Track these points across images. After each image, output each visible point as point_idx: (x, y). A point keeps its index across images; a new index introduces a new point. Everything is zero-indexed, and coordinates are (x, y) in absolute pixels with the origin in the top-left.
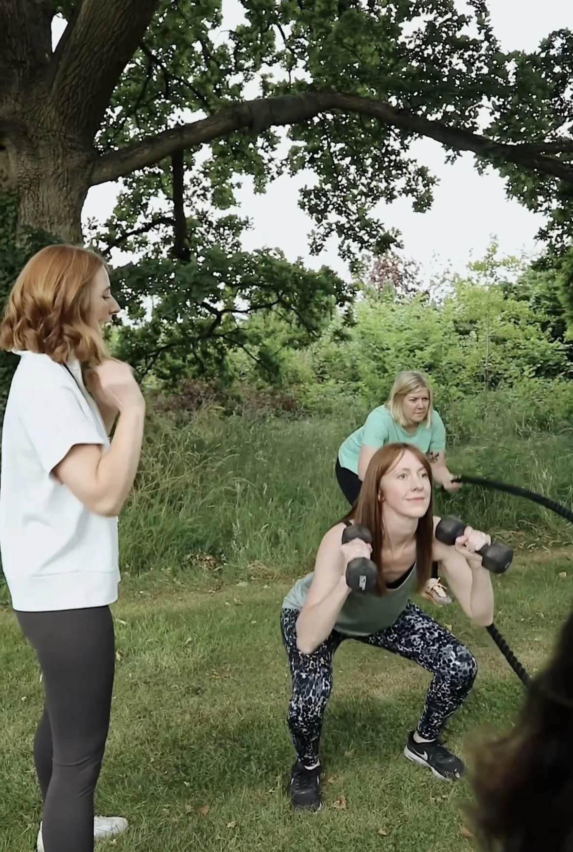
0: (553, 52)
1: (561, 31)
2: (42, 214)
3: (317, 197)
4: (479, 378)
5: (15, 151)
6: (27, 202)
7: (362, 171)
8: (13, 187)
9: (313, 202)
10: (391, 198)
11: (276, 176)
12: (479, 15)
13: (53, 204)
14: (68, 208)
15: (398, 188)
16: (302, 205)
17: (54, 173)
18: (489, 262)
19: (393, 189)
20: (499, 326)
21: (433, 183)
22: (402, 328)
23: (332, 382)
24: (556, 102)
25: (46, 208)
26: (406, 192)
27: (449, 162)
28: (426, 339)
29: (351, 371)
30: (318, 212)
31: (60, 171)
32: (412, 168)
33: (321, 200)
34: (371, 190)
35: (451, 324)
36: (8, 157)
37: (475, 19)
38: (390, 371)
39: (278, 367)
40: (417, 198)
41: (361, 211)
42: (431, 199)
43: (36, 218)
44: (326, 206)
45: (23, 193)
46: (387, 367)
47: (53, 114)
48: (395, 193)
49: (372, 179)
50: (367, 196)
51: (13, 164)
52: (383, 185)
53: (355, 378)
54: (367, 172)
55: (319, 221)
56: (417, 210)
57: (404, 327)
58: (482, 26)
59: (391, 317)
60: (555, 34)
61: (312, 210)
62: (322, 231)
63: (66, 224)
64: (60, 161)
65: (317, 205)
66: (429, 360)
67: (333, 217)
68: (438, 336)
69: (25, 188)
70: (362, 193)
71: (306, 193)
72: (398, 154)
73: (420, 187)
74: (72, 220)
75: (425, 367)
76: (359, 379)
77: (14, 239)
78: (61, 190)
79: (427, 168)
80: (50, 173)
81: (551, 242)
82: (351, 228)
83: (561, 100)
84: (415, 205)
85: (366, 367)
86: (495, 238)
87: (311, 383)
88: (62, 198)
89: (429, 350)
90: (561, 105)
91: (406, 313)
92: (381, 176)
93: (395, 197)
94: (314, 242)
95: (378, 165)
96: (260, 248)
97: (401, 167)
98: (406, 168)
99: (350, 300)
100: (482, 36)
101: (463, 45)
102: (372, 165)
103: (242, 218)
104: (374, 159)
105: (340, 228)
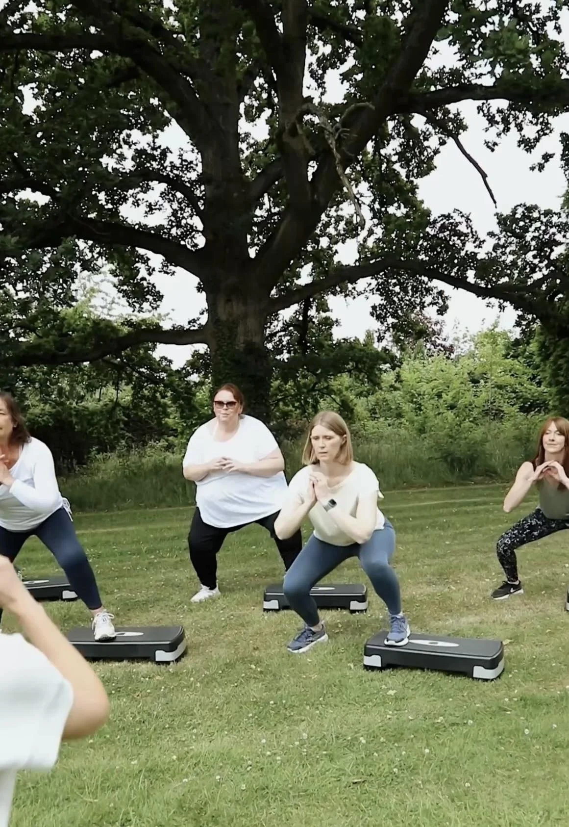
0: (517, 215)
1: (521, 204)
2: (248, 332)
3: (380, 309)
4: (486, 413)
5: (236, 302)
6: (241, 327)
7: (406, 293)
8: (235, 319)
9: (378, 312)
10: (423, 307)
11: (356, 296)
12: (466, 222)
13: (253, 326)
14: (258, 327)
15: (427, 302)
16: (372, 314)
17: (253, 311)
18: (493, 333)
19: (424, 302)
20: (498, 375)
21: (447, 299)
22: (431, 379)
23: (382, 419)
24: (522, 241)
25: (250, 329)
26: (432, 304)
28: (448, 387)
29: (396, 412)
30: (382, 318)
31: (256, 310)
32: (435, 291)
33: (382, 311)
34: (412, 303)
35: (466, 376)
36: (232, 305)
37: (464, 224)
38: (425, 410)
39: (353, 409)
40: (439, 307)
41: (406, 315)
42: (447, 308)
43: (245, 335)
44: (386, 314)
45: (239, 322)
46: (422, 408)
48: (425, 304)
49: (412, 296)
50: (409, 306)
51: (235, 308)
52: (418, 300)
53: (399, 416)
54: (408, 293)
55: (382, 323)
58: (468, 226)
59: (422, 371)
60: (518, 206)
61: (378, 317)
62: (384, 328)
63: (257, 334)
64: (256, 305)
65: (380, 314)
66: (450, 402)
67: (390, 320)
68: (456, 384)
69: (240, 319)
70: (406, 305)
72: (427, 284)
73: (440, 301)
75: (448, 407)
76: (402, 417)
77: (235, 345)
78: (256, 319)
79: (443, 291)
82: (401, 325)
83: (525, 241)
84: (438, 311)
85: (407, 407)
87: (368, 420)
88: (257, 322)
89: (451, 394)
90: (525, 243)
91: (434, 368)
92: (417, 295)
93: (426, 307)
94: (380, 335)
95: (415, 290)
96: (345, 337)
97: (428, 290)
98: (432, 290)
99: (399, 367)
100: (469, 230)
101: (459, 234)
102: (412, 289)
103: (334, 319)
104: (413, 286)
105: (394, 326)
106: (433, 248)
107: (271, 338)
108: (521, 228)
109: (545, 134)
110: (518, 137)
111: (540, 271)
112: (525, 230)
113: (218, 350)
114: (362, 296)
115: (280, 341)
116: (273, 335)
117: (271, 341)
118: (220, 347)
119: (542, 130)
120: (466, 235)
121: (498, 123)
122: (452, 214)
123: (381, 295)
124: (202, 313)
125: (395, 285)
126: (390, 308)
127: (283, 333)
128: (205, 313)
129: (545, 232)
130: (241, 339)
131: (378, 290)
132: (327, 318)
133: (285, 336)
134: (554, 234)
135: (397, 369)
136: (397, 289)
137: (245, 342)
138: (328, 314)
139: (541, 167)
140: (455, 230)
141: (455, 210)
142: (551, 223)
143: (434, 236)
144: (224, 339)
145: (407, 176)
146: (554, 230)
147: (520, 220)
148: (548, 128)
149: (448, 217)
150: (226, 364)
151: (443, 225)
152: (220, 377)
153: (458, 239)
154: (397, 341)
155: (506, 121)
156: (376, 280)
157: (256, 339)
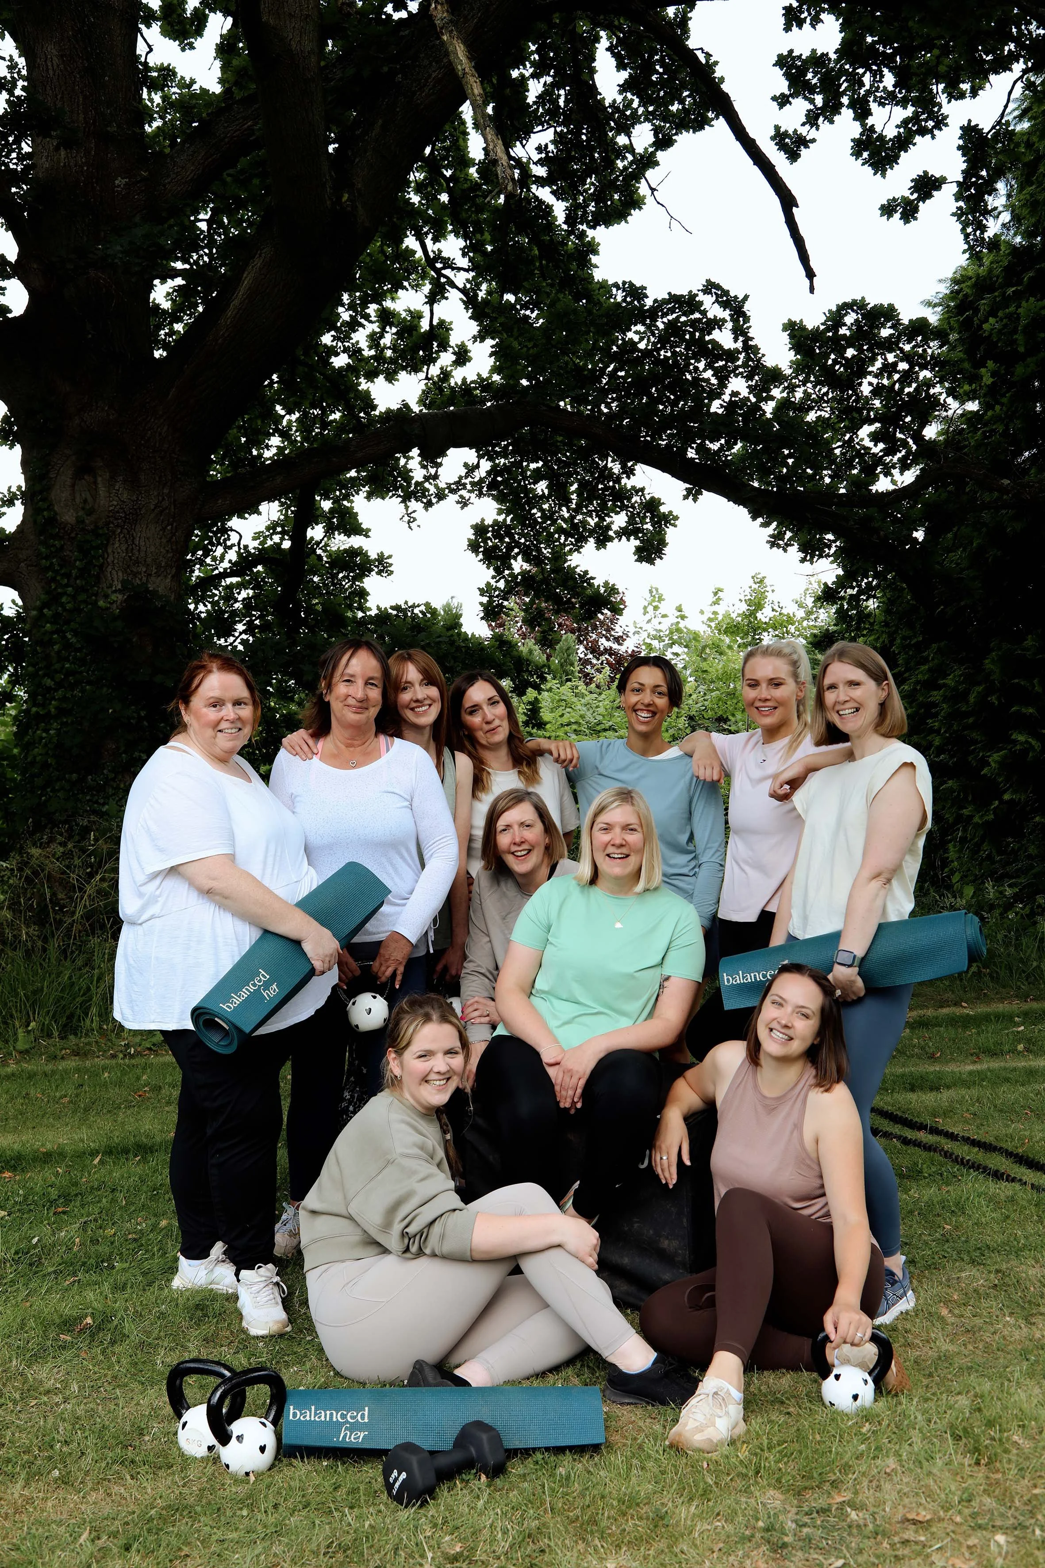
0: (843, 331)
1: (854, 302)
2: (137, 562)
3: (496, 535)
5: (107, 476)
6: (117, 545)
7: (565, 499)
8: (100, 524)
9: (490, 543)
10: (602, 541)
12: (735, 320)
13: (153, 549)
14: (170, 555)
15: (615, 527)
16: (474, 547)
17: (156, 506)
18: (750, 622)
19: (608, 527)
21: (667, 522)
22: (598, 728)
24: (850, 397)
25: (142, 554)
26: (627, 532)
27: (691, 497)
30: (497, 558)
31: (166, 503)
32: (638, 500)
33: (502, 540)
34: (575, 526)
36: (95, 483)
37: (729, 325)
40: (641, 542)
41: (559, 557)
42: (663, 543)
43: (129, 567)
44: (510, 548)
45: (114, 532)
47: (165, 428)
48: (611, 534)
49: (577, 510)
50: (568, 535)
51: (102, 491)
52: (592, 522)
54: (570, 501)
55: (498, 571)
56: (640, 560)
57: (603, 726)
58: (739, 331)
59: (579, 707)
60: (846, 307)
61: (490, 556)
62: (502, 585)
63: (166, 577)
64: (166, 491)
65: (496, 547)
67: (519, 565)
69: (118, 526)
70: (560, 531)
71: (480, 529)
72: (618, 480)
73: (648, 527)
74: (174, 570)
77: (96, 595)
78: (164, 529)
79: (659, 500)
80: (152, 507)
81: (842, 605)
82: (546, 581)
83: (857, 395)
84: (638, 550)
86: (761, 581)
88: (164, 540)
90: (856, 401)
91: (607, 702)
92: (591, 508)
93: (611, 539)
94: (491, 602)
95: (588, 492)
96: (401, 603)
97: (621, 497)
98: (629, 499)
99: (537, 687)
100: (739, 345)
101: (714, 352)
102: (579, 492)
103: (373, 555)
104: (583, 485)
105: (527, 582)
106: (641, 385)
107: (204, 591)
108: (849, 363)
109: (923, 132)
110: (856, 130)
111: (887, 473)
112: (859, 369)
113: (45, 605)
114: (452, 498)
115: (229, 597)
116: (211, 581)
117: (202, 599)
118: (53, 599)
119: (915, 119)
120: (731, 355)
121: (812, 89)
122: (701, 297)
123: (499, 499)
124: (10, 503)
125: (538, 476)
126: (522, 535)
127: (235, 580)
128: (18, 503)
129: (907, 377)
130: (116, 577)
131: (493, 486)
132: (353, 552)
133: (241, 586)
134: (929, 384)
135: (531, 693)
136: (542, 487)
137: (126, 586)
138: (356, 541)
139: (909, 211)
140: (701, 343)
141: (710, 287)
142: (923, 356)
143: (646, 353)
144: (68, 576)
145: (571, 219)
146: (925, 374)
147: (850, 342)
148: (932, 116)
149: (689, 303)
150: (67, 646)
151: (672, 326)
152: (48, 682)
153: (709, 366)
154: (533, 619)
155: (829, 87)
156: (491, 459)
157: (161, 585)
